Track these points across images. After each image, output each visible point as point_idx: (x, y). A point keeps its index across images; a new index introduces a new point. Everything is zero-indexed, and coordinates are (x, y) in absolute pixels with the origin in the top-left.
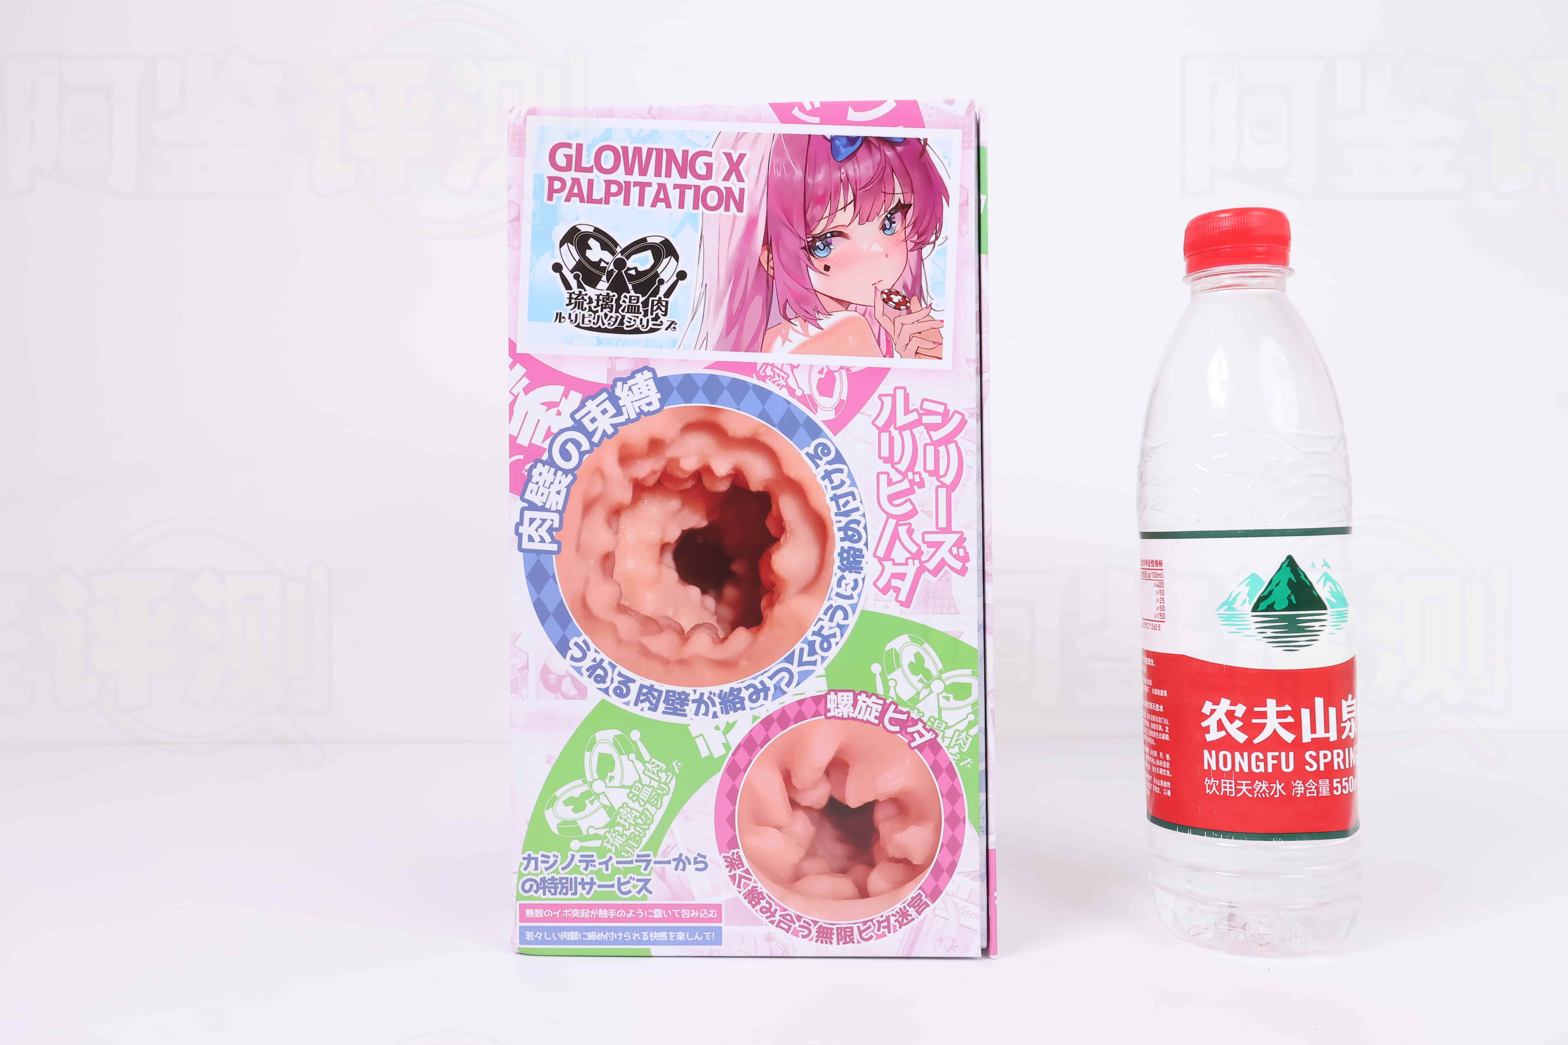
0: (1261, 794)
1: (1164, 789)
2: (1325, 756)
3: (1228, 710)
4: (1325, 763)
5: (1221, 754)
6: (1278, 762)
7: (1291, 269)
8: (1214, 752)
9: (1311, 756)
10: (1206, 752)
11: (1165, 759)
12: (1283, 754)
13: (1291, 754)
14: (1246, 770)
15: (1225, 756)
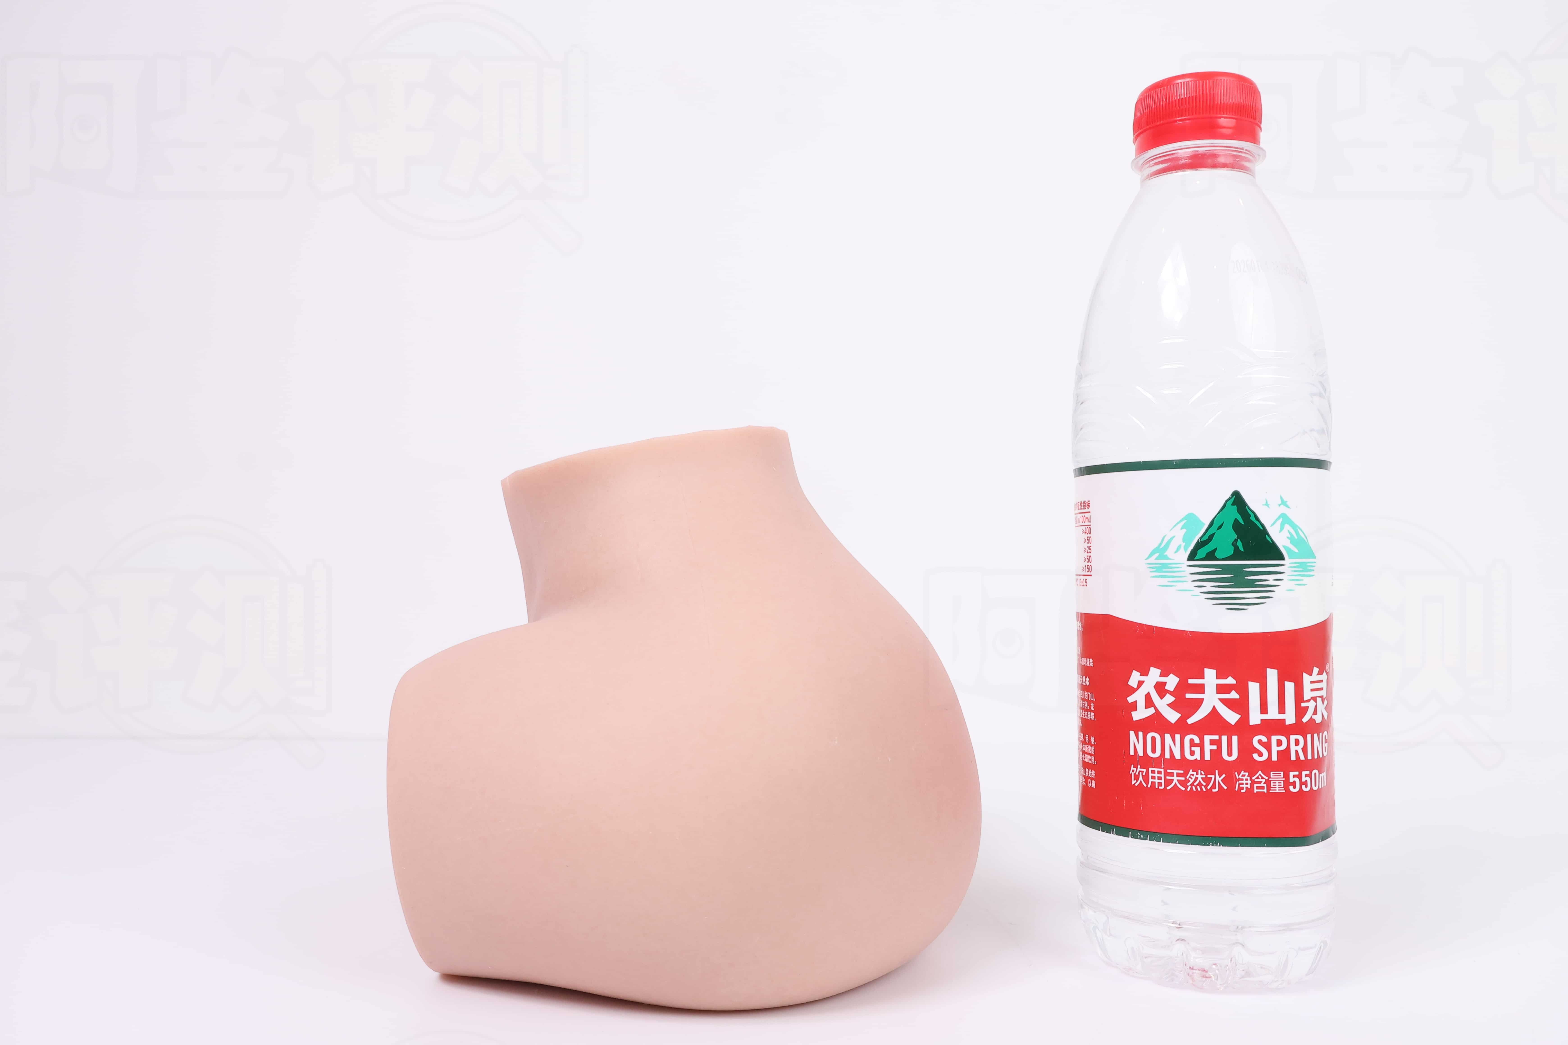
0: (1196, 787)
1: (1090, 780)
2: (1279, 743)
3: (1157, 682)
4: (1278, 752)
5: (1150, 736)
6: (1217, 747)
7: (1263, 148)
8: (1141, 734)
9: (1260, 742)
10: (1132, 733)
11: (1090, 744)
12: (1224, 738)
13: (1235, 739)
14: (1178, 756)
15: (1153, 739)
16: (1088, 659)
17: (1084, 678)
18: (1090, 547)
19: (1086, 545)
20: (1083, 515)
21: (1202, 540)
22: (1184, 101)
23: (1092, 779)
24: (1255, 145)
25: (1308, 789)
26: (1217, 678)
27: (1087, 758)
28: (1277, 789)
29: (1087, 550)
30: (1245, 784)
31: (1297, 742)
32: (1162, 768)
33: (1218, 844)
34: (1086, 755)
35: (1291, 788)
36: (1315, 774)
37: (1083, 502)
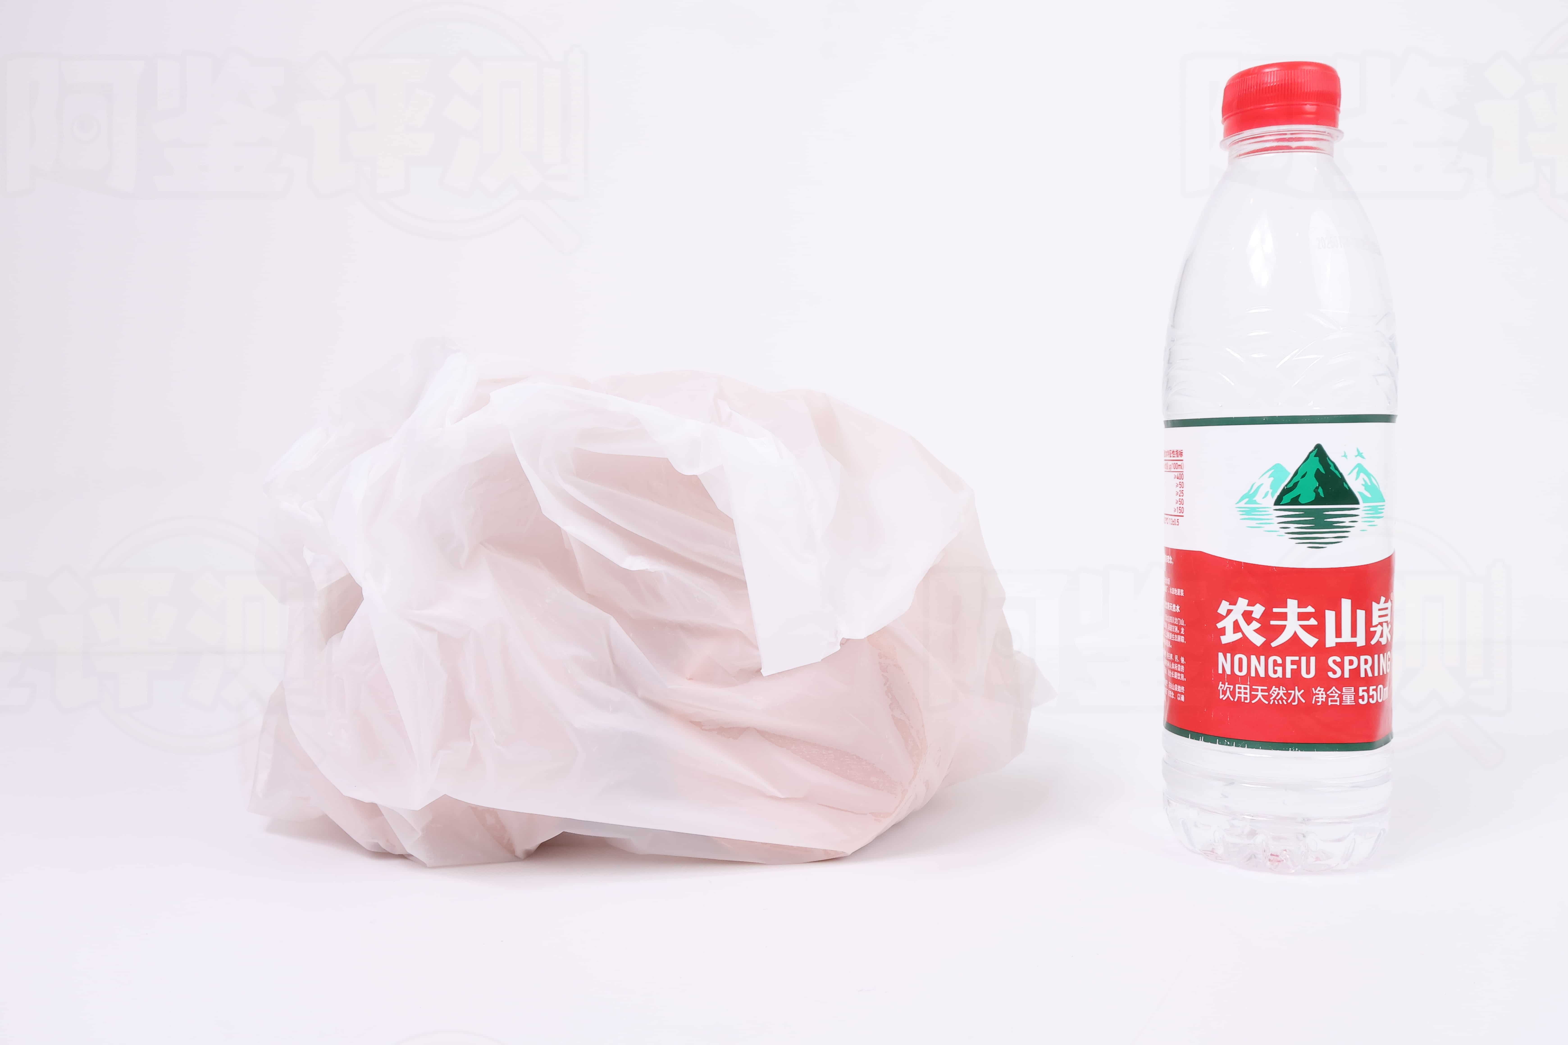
0: (1278, 701)
1: (1178, 694)
2: (1351, 662)
3: (1245, 611)
4: (1350, 670)
5: (1237, 657)
6: (1297, 667)
7: (1340, 131)
8: (1229, 655)
9: (1334, 661)
10: (1221, 655)
11: (1180, 663)
12: (1304, 659)
13: (1313, 660)
14: (1262, 674)
15: (1240, 660)
16: (1179, 589)
17: (1174, 606)
18: (1183, 491)
19: (1178, 489)
20: (1176, 462)
21: (1288, 487)
22: (1272, 89)
24: (1335, 128)
25: (1374, 702)
26: (1299, 607)
27: (1176, 676)
28: (1348, 702)
29: (1179, 494)
30: (1320, 698)
31: (1366, 662)
32: (1248, 685)
33: (1297, 749)
34: (1176, 673)
35: (1360, 701)
36: (1380, 688)
37: (1175, 451)
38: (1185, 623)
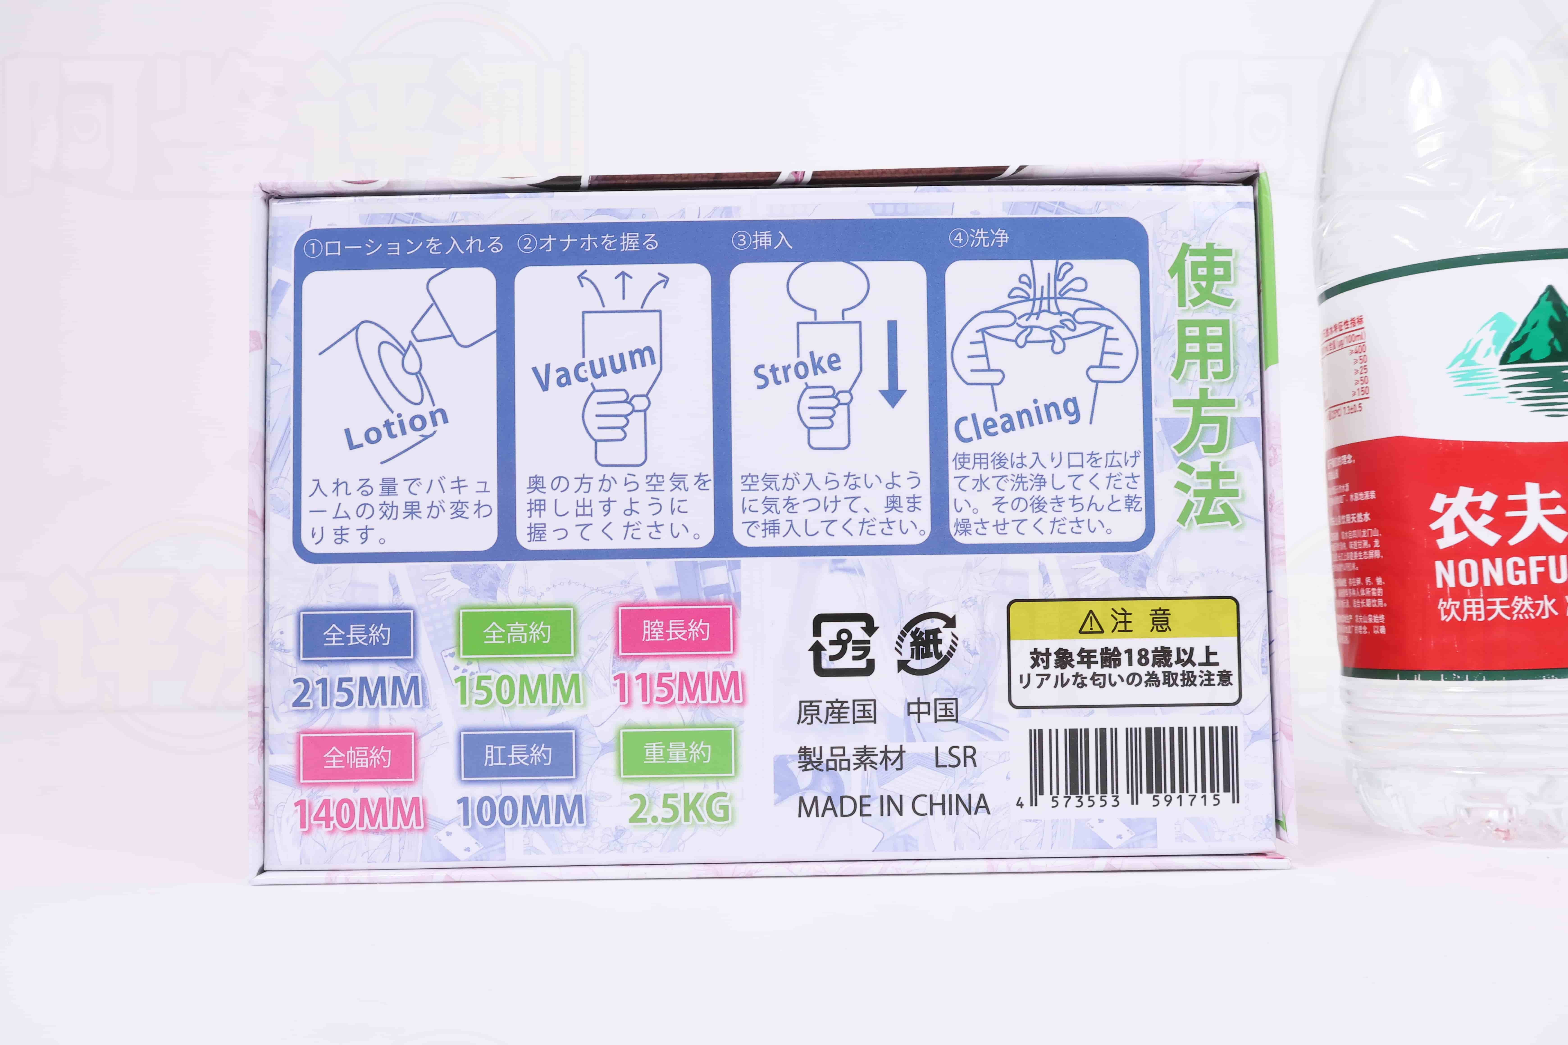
0: (1523, 614)
3: (1470, 503)
5: (1462, 564)
6: (1545, 569)
8: (1451, 563)
10: (1439, 565)
11: (1374, 586)
12: (1552, 559)
13: (1563, 559)
14: (1500, 582)
15: (1468, 567)
16: (1366, 492)
17: (1359, 515)
18: (1365, 366)
20: (1351, 334)
23: (1381, 624)
26: (1540, 492)
27: (1369, 603)
29: (1359, 371)
32: (1480, 598)
37: (1349, 320)
38: (1379, 533)
